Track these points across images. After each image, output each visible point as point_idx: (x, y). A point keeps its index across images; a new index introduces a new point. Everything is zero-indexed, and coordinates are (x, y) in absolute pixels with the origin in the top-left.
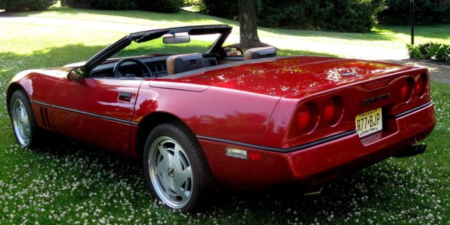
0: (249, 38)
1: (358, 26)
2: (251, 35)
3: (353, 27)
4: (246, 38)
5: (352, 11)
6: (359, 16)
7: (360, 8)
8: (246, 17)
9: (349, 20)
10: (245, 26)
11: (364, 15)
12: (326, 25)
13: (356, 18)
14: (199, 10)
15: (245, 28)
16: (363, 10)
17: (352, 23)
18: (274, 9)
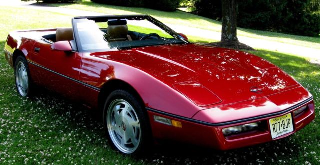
0: (229, 38)
1: (310, 32)
2: (231, 35)
3: (306, 32)
4: (227, 37)
5: (307, 20)
6: (311, 24)
7: (312, 18)
8: (228, 20)
9: (304, 26)
10: (227, 27)
11: (315, 24)
12: (286, 29)
13: (309, 25)
14: (191, 11)
15: (226, 29)
16: (314, 20)
17: (305, 29)
18: (247, 14)
